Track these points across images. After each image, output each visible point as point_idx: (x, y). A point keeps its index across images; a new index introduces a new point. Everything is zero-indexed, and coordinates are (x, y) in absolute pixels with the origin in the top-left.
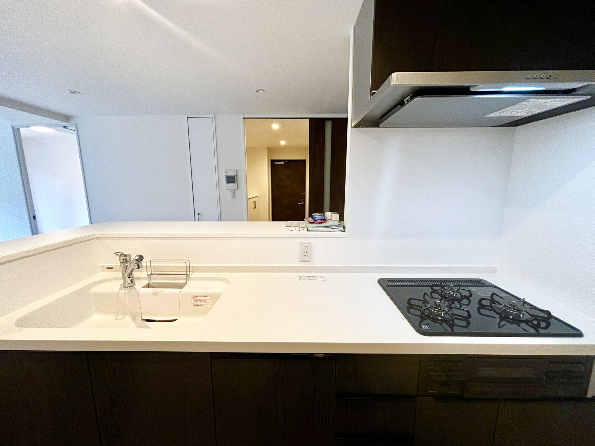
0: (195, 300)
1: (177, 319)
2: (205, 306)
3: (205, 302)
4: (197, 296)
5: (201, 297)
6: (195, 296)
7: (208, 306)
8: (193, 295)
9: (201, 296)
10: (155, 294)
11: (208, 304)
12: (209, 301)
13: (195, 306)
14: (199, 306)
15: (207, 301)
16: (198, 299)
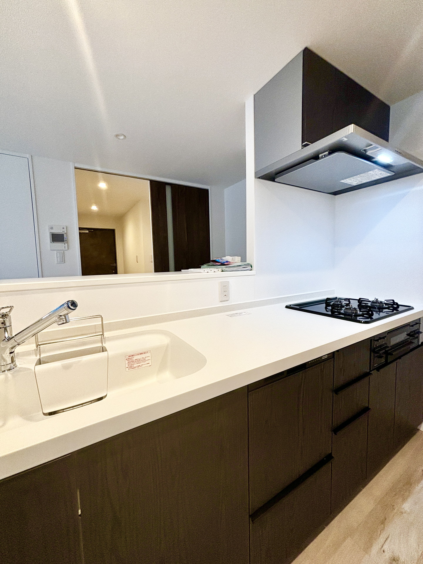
0: (130, 361)
1: (106, 395)
2: (143, 366)
3: (144, 360)
4: (132, 356)
5: (139, 356)
6: (130, 356)
7: (149, 365)
8: (126, 356)
9: (138, 354)
10: (66, 367)
11: (147, 362)
12: (150, 358)
13: (131, 369)
14: (136, 368)
15: (147, 359)
16: (134, 359)
